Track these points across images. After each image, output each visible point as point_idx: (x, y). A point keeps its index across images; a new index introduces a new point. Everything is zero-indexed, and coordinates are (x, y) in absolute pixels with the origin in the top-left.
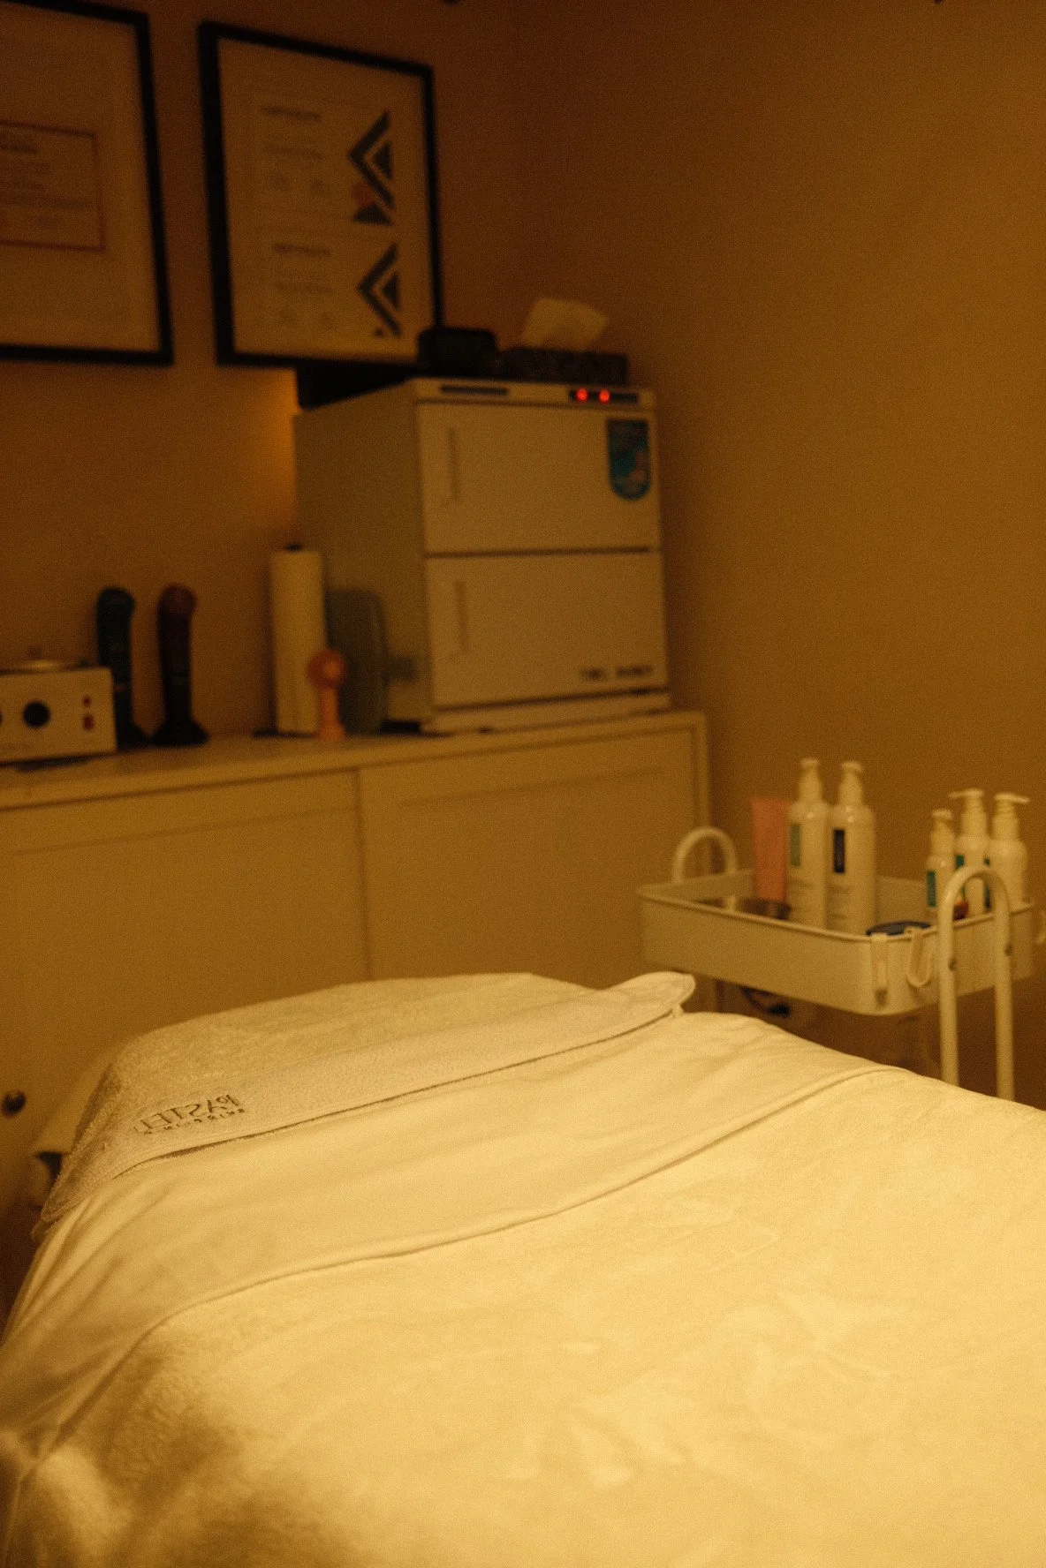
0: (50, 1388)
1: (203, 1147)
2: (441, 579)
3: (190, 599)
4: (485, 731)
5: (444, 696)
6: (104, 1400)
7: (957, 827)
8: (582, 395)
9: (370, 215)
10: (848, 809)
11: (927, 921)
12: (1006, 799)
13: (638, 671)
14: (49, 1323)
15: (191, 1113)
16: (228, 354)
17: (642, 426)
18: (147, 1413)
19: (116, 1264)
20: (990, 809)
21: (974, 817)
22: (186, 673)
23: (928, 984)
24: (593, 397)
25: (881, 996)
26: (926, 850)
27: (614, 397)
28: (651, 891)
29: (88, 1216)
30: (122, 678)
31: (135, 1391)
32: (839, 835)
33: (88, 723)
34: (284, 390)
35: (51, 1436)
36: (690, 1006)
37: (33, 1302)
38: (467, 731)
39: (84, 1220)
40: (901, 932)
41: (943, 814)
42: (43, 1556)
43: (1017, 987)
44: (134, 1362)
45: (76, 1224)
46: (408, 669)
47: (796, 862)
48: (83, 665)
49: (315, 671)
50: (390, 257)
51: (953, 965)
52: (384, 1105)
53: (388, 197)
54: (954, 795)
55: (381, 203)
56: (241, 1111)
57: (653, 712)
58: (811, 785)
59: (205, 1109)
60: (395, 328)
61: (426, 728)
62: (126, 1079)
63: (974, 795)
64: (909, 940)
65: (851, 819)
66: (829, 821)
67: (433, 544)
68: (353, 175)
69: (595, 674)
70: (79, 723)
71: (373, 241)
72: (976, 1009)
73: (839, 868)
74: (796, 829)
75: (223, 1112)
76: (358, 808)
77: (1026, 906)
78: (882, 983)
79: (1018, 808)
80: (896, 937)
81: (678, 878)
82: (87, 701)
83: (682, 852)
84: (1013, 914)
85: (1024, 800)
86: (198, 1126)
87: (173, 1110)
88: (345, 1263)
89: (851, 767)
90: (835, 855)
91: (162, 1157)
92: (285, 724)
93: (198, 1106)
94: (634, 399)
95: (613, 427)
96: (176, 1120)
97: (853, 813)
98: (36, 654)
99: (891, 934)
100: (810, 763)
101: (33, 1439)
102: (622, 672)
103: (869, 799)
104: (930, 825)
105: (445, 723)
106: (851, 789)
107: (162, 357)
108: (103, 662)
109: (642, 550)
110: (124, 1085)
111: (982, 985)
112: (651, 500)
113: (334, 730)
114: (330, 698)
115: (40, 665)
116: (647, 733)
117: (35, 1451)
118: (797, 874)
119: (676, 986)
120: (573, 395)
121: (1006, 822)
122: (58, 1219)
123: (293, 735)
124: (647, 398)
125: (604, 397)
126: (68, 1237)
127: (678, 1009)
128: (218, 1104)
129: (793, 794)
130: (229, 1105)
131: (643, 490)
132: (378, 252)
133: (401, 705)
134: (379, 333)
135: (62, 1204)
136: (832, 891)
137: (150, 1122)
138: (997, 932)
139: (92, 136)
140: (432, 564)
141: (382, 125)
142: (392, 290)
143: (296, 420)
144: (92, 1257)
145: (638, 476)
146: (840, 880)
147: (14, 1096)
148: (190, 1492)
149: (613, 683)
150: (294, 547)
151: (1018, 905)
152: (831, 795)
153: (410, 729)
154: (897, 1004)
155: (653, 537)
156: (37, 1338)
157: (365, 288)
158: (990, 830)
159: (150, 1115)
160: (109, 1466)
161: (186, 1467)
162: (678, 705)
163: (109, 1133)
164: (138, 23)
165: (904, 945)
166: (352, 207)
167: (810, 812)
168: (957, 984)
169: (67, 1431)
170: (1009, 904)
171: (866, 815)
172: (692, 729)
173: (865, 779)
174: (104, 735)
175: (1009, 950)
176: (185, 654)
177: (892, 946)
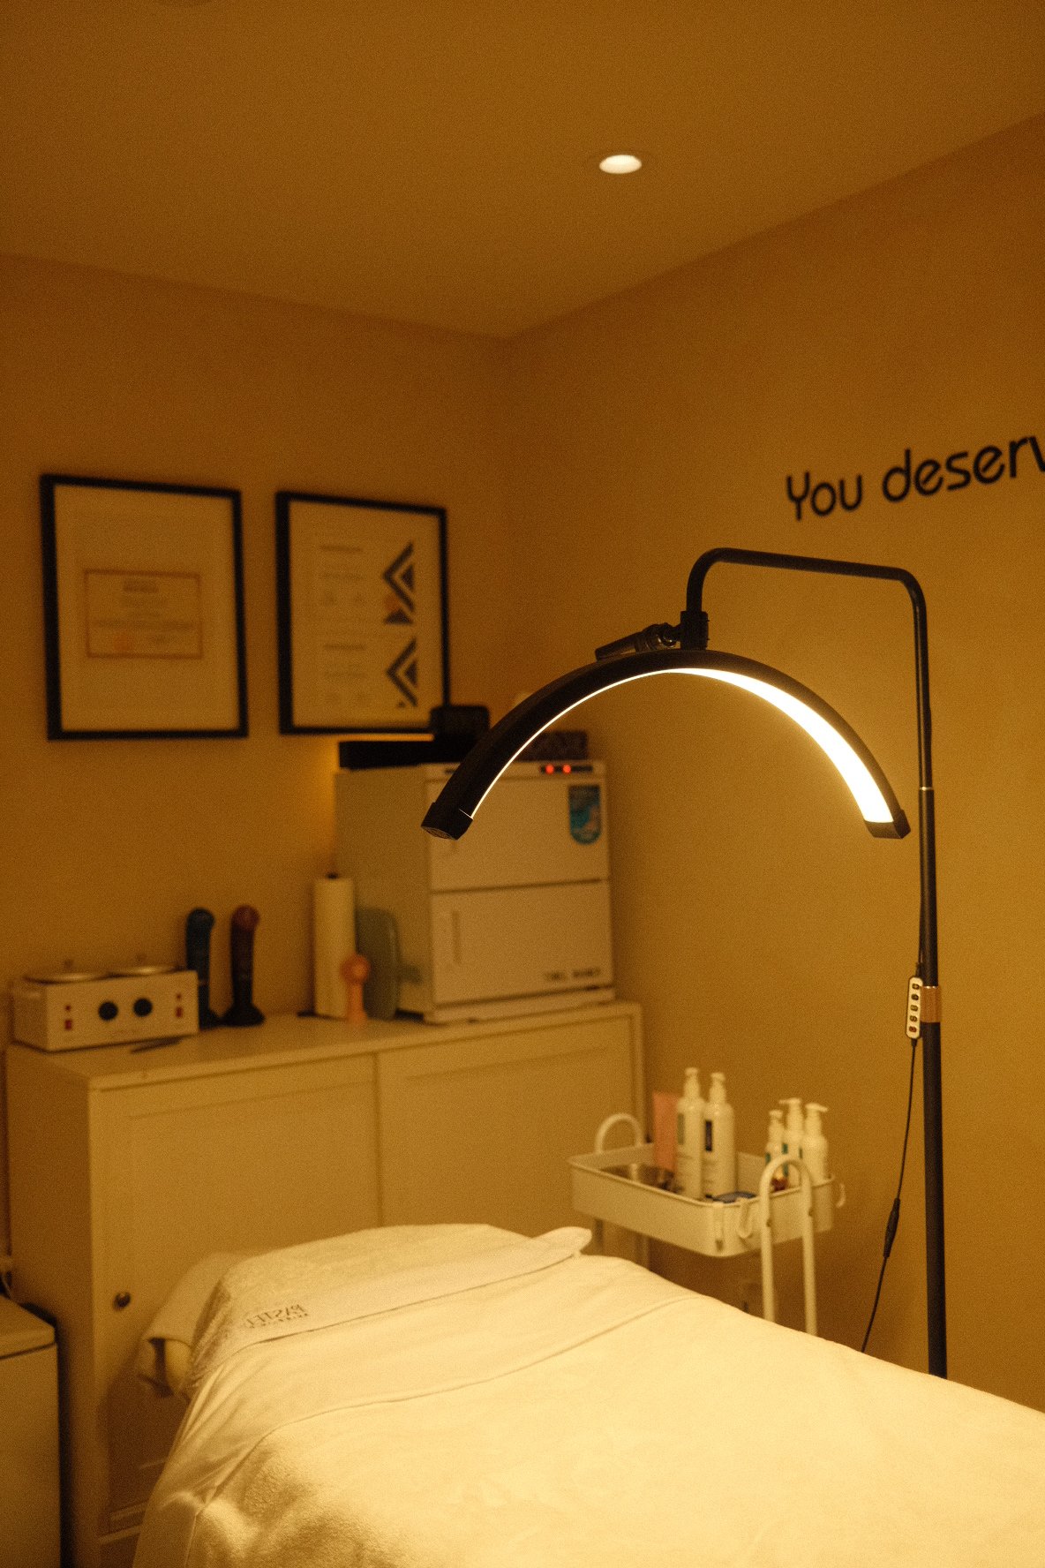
0: (209, 1468)
1: (283, 1337)
2: (441, 910)
3: (255, 917)
4: (472, 1021)
5: (441, 996)
6: (239, 1475)
7: (784, 1121)
8: (550, 769)
9: (398, 618)
10: (716, 1106)
11: (754, 1192)
12: (813, 1108)
13: (590, 973)
14: (205, 1435)
15: (277, 1316)
16: (287, 726)
17: (596, 789)
18: (265, 1479)
19: (241, 1402)
20: (804, 1113)
21: (795, 1117)
22: (249, 971)
23: (751, 1236)
24: (559, 770)
25: (720, 1245)
26: (765, 1137)
27: (574, 769)
28: (578, 1161)
29: (224, 1374)
30: (204, 976)
31: (257, 1470)
32: (708, 1125)
33: (179, 1013)
34: (328, 754)
35: (212, 1493)
36: (587, 1251)
37: (194, 1423)
38: (458, 1023)
39: (221, 1377)
40: (734, 1201)
41: (776, 1114)
42: (211, 1553)
43: (818, 1239)
44: (255, 1454)
45: (215, 1382)
46: (415, 974)
47: (681, 1141)
48: (178, 969)
49: (346, 971)
50: (411, 647)
51: (770, 1223)
52: (393, 1312)
53: (410, 604)
54: (782, 1102)
55: (405, 609)
56: (306, 1315)
57: (602, 1004)
58: (692, 1087)
59: (284, 1313)
60: (413, 700)
61: (428, 1018)
62: (232, 1291)
63: (794, 1103)
64: (738, 1206)
65: (717, 1113)
66: (702, 1114)
67: (437, 884)
68: (386, 589)
69: (556, 977)
70: (172, 1012)
71: (399, 636)
72: (788, 1254)
73: (709, 1148)
74: (681, 1117)
75: (295, 1315)
76: (376, 1082)
77: (827, 1181)
78: (719, 1236)
79: (822, 1115)
80: (732, 1204)
81: (599, 1151)
82: (179, 997)
83: (603, 1131)
84: (814, 1188)
85: (824, 1109)
86: (282, 1323)
87: (266, 1314)
88: (368, 1404)
89: (718, 1077)
90: (706, 1140)
91: (261, 1342)
92: (321, 1009)
93: (280, 1311)
94: (589, 769)
95: (573, 790)
96: (267, 1319)
97: (719, 1110)
98: (142, 960)
99: (725, 1202)
100: (692, 1072)
101: (202, 1495)
102: (576, 975)
103: (730, 1098)
104: (768, 1120)
105: (442, 1016)
106: (718, 1092)
107: (241, 731)
108: (190, 966)
109: (595, 881)
110: (232, 1296)
111: (793, 1236)
112: (601, 845)
113: (359, 1016)
114: (357, 991)
115: (147, 970)
116: (592, 1021)
117: (203, 1500)
118: (681, 1149)
119: (582, 1236)
120: (543, 770)
121: (814, 1123)
122: (200, 1378)
123: (327, 1017)
124: (599, 767)
125: (567, 769)
126: (212, 1387)
127: (578, 1253)
128: (292, 1311)
129: (680, 1093)
130: (299, 1311)
131: (596, 835)
132: (402, 645)
133: (410, 999)
134: (401, 705)
135: (203, 1369)
136: (705, 1163)
137: (253, 1321)
138: (801, 1201)
139: (197, 577)
140: (436, 899)
141: (408, 551)
142: (412, 673)
143: (337, 776)
144: (227, 1399)
145: (591, 827)
146: (709, 1156)
147: (123, 1295)
148: (290, 1515)
149: (572, 982)
150: (333, 876)
151: (820, 1180)
152: (705, 1094)
153: (417, 1017)
154: (730, 1250)
155: (602, 871)
156: (198, 1442)
157: (392, 672)
158: (804, 1128)
159: (252, 1316)
160: (243, 1508)
161: (287, 1504)
162: (620, 997)
163: (225, 1327)
164: (234, 496)
165: (737, 1209)
166: (385, 613)
167: (691, 1106)
168: (773, 1235)
169: (220, 1490)
170: (811, 1180)
171: (728, 1110)
172: (631, 1017)
173: (727, 1085)
174: (190, 1022)
175: (812, 1213)
176: (249, 955)
177: (726, 1210)
